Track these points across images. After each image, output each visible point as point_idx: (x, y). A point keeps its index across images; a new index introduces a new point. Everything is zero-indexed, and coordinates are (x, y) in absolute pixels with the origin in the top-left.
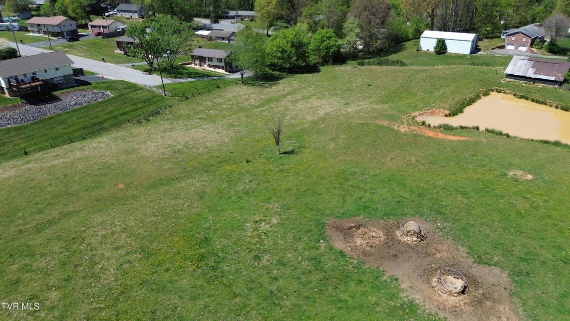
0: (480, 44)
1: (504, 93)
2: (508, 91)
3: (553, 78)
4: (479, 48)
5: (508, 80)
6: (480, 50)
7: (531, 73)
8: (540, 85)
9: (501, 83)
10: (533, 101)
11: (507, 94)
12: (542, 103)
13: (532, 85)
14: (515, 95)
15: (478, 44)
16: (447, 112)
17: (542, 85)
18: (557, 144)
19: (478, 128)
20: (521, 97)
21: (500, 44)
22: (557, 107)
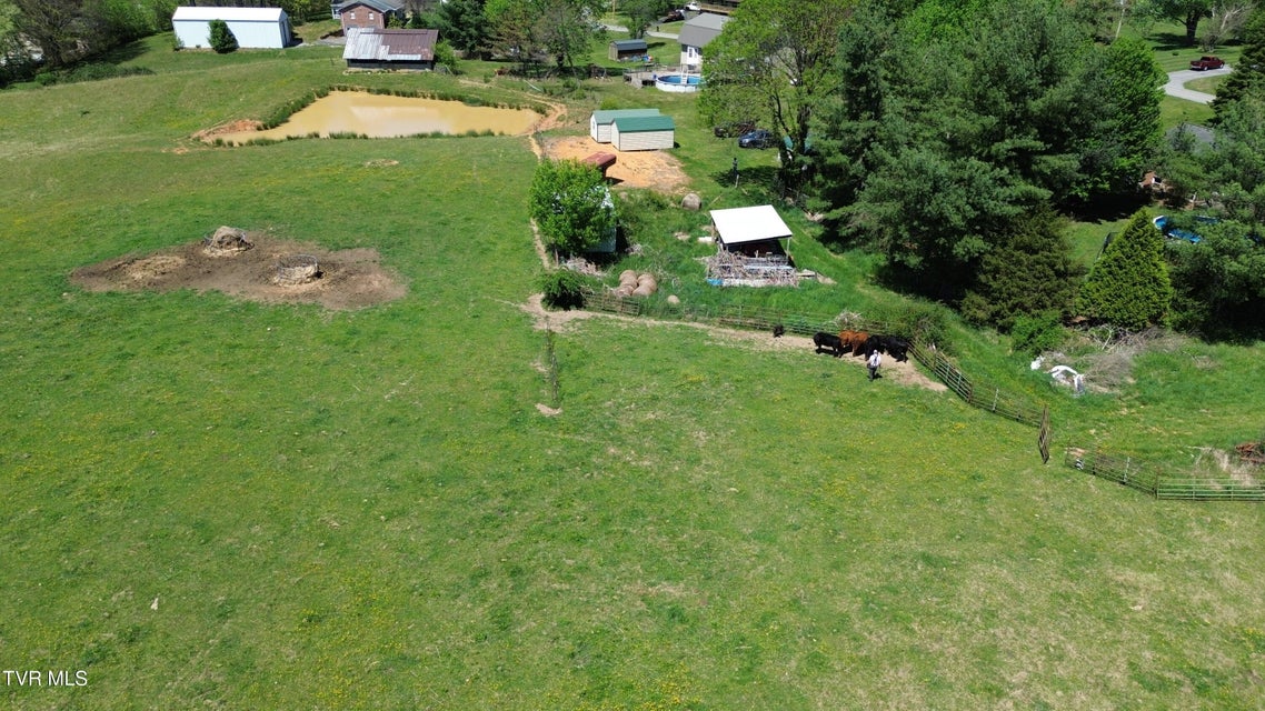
0: (296, 30)
1: (352, 90)
2: (357, 87)
3: (418, 57)
4: (299, 37)
5: (353, 69)
6: (301, 41)
7: (383, 54)
8: (404, 71)
9: (343, 76)
10: (397, 94)
11: (357, 91)
12: (412, 95)
13: (391, 74)
14: (369, 91)
15: (295, 31)
16: (259, 123)
17: (406, 70)
18: (437, 135)
19: (317, 136)
20: (380, 92)
21: (333, 29)
22: (433, 97)
